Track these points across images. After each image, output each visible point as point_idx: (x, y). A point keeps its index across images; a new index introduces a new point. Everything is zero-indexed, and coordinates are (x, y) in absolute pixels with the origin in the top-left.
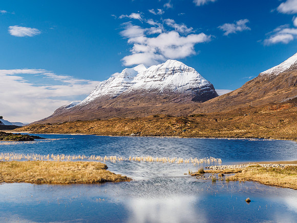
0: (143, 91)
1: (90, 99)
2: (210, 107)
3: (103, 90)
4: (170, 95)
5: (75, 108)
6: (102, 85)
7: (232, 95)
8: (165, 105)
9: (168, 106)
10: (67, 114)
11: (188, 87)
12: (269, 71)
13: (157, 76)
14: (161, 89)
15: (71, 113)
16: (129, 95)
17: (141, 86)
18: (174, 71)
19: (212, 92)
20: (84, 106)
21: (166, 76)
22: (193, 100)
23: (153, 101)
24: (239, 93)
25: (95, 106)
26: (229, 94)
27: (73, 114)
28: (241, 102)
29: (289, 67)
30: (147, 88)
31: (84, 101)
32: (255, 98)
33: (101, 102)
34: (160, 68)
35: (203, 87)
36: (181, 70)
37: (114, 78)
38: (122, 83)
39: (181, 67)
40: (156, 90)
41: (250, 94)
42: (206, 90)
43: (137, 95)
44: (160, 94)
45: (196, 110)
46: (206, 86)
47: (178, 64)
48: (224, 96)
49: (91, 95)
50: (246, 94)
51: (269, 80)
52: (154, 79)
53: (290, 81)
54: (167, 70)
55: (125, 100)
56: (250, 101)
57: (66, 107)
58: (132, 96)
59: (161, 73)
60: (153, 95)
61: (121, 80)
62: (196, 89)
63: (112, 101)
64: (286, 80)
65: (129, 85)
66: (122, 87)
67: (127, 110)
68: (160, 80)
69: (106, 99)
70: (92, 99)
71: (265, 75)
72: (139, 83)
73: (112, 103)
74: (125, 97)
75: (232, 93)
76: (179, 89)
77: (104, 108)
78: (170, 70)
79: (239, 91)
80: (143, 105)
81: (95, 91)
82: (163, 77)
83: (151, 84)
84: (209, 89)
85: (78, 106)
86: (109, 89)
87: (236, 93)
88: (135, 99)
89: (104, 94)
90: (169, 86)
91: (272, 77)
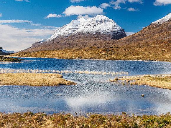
0: (84, 33)
2: (122, 42)
3: (60, 33)
4: (99, 36)
5: (44, 43)
6: (60, 30)
7: (135, 35)
8: (96, 41)
9: (98, 42)
10: (39, 46)
11: (109, 31)
12: (157, 22)
13: (91, 24)
14: (94, 32)
15: (42, 46)
16: (75, 36)
18: (101, 22)
19: (123, 34)
20: (49, 42)
21: (97, 24)
22: (112, 38)
23: (89, 39)
24: (139, 34)
25: (56, 42)
26: (133, 35)
27: (43, 46)
28: (139, 40)
29: (168, 19)
30: (86, 31)
31: (49, 39)
32: (148, 37)
33: (59, 39)
34: (94, 20)
35: (118, 31)
36: (105, 21)
37: (67, 26)
38: (71, 28)
39: (105, 19)
40: (91, 32)
41: (145, 35)
42: (120, 32)
43: (80, 36)
44: (93, 35)
45: (114, 44)
46: (120, 30)
47: (103, 17)
48: (130, 36)
49: (53, 35)
50: (143, 35)
51: (156, 27)
52: (89, 26)
53: (168, 27)
54: (97, 21)
55: (73, 38)
56: (145, 39)
57: (39, 42)
58: (77, 36)
59: (94, 23)
60: (89, 36)
61: (71, 26)
62: (114, 32)
63: (65, 39)
64: (167, 27)
65: (75, 29)
66: (71, 31)
67: (74, 44)
68: (93, 27)
69: (62, 37)
70: (54, 38)
71: (154, 24)
72: (81, 29)
73: (66, 40)
74: (73, 36)
75: (135, 34)
76: (104, 32)
77: (61, 43)
78: (99, 21)
80: (83, 41)
81: (55, 33)
82: (95, 25)
83: (88, 29)
84: (122, 32)
85: (46, 42)
86: (64, 32)
87: (137, 34)
88: (78, 38)
89: (61, 35)
90: (98, 30)
91: (159, 25)
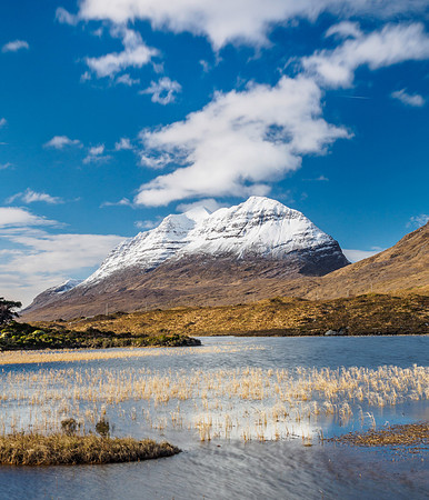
0: (206, 257)
1: (102, 273)
3: (127, 257)
4: (257, 264)
5: (74, 292)
6: (125, 248)
7: (378, 260)
8: (252, 282)
9: (258, 285)
10: (59, 303)
11: (290, 247)
13: (230, 228)
14: (240, 252)
16: (178, 265)
17: (201, 247)
18: (262, 218)
19: (337, 256)
20: (90, 288)
21: (247, 226)
22: (301, 272)
23: (224, 274)
24: (392, 256)
26: (372, 259)
27: (73, 304)
30: (212, 251)
31: (91, 279)
33: (123, 279)
34: (237, 213)
35: (320, 246)
36: (275, 215)
37: (148, 234)
38: (163, 242)
39: (275, 210)
40: (230, 254)
42: (326, 251)
44: (237, 262)
46: (324, 245)
47: (270, 205)
49: (105, 266)
52: (224, 234)
54: (249, 216)
55: (171, 274)
56: (418, 270)
57: (56, 291)
58: (185, 267)
59: (238, 222)
60: (223, 265)
61: (162, 237)
62: (306, 250)
63: (145, 278)
65: (176, 246)
66: (164, 251)
67: (177, 294)
68: (238, 236)
69: (134, 273)
70: (106, 274)
72: (195, 243)
74: (171, 268)
76: (273, 251)
77: (131, 291)
78: (255, 215)
79: (392, 252)
80: (207, 283)
81: (111, 259)
82: (243, 229)
83: (220, 244)
84: (331, 251)
85: (79, 288)
86: (139, 254)
88: (190, 273)
89: (129, 264)
90: (254, 246)
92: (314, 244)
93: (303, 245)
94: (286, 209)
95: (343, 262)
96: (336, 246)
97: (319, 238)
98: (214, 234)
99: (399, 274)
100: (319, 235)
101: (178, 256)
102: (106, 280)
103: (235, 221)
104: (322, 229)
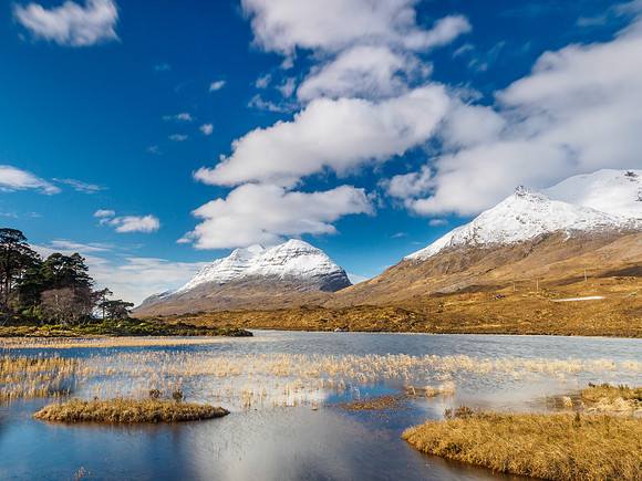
0: (260, 277)
1: (191, 285)
2: (345, 297)
3: (208, 275)
4: (292, 282)
5: (171, 297)
6: (207, 269)
7: (370, 283)
8: (288, 295)
9: (293, 296)
10: (160, 304)
11: (315, 273)
12: (414, 256)
13: (276, 259)
14: (282, 276)
15: (166, 303)
16: (241, 282)
17: (257, 271)
18: (297, 253)
19: (344, 280)
20: (182, 295)
21: (287, 258)
22: (321, 289)
23: (271, 289)
24: (379, 281)
25: (198, 295)
26: (366, 282)
27: (169, 305)
29: (437, 251)
30: (264, 273)
31: (182, 289)
32: (401, 288)
33: (204, 290)
34: (281, 249)
35: (334, 273)
36: (306, 251)
37: (222, 261)
38: (232, 266)
39: (306, 248)
40: (275, 276)
41: (394, 283)
42: (337, 276)
43: (251, 282)
44: (280, 281)
47: (302, 245)
48: (360, 284)
49: (192, 281)
50: (389, 282)
51: (415, 266)
52: (272, 262)
53: (441, 267)
54: (289, 252)
55: (236, 287)
56: (395, 291)
57: (158, 296)
58: (246, 283)
59: (281, 255)
60: (272, 281)
61: (231, 262)
62: (325, 275)
63: (219, 289)
64: (437, 267)
65: (241, 269)
66: (233, 272)
67: (239, 300)
68: (281, 264)
69: (212, 285)
70: (193, 286)
71: (410, 260)
72: (253, 267)
73: (220, 291)
74: (236, 284)
75: (370, 280)
76: (304, 275)
77: (209, 298)
78: (293, 251)
79: (379, 278)
80: (259, 294)
81: (197, 276)
82: (284, 260)
83: (270, 269)
84: (341, 276)
85: (174, 295)
86: (216, 274)
87: (375, 281)
88: (249, 287)
89: (209, 280)
90: (291, 271)
91: (419, 262)
92: (330, 271)
93: (323, 272)
94: (313, 248)
95: (348, 284)
96: (344, 273)
97: (333, 268)
98: (266, 263)
99: (382, 293)
100: (333, 265)
101: (242, 276)
102: (193, 290)
103: (279, 254)
104: (335, 262)
